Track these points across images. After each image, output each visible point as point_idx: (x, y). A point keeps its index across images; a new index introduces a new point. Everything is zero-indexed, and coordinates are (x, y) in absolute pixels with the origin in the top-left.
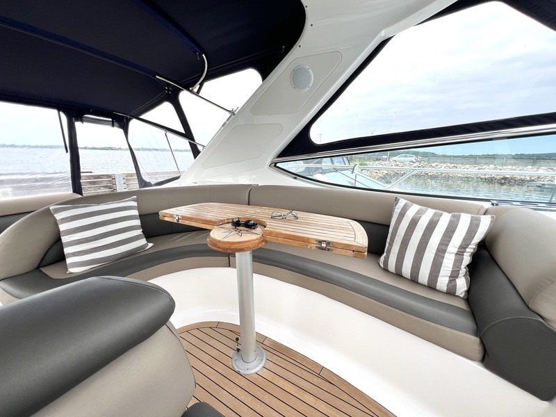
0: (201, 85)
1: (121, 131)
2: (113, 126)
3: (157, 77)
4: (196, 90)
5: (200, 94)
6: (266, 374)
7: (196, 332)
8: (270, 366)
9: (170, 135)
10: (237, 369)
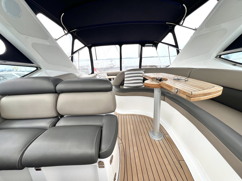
0: (184, 20)
1: (155, 48)
2: (153, 47)
3: (167, 23)
4: (181, 24)
5: (183, 25)
6: (157, 142)
7: (147, 119)
8: (161, 142)
9: (170, 47)
10: (149, 134)
